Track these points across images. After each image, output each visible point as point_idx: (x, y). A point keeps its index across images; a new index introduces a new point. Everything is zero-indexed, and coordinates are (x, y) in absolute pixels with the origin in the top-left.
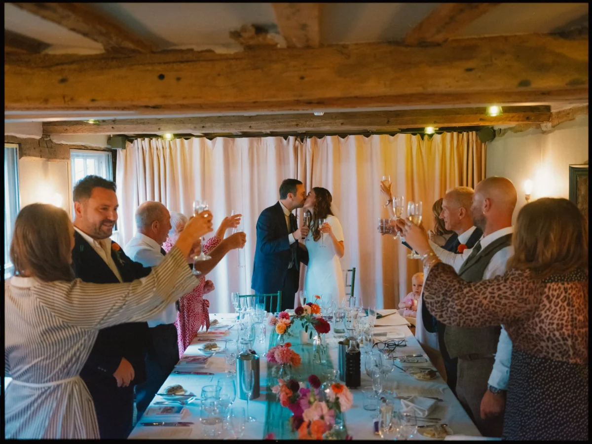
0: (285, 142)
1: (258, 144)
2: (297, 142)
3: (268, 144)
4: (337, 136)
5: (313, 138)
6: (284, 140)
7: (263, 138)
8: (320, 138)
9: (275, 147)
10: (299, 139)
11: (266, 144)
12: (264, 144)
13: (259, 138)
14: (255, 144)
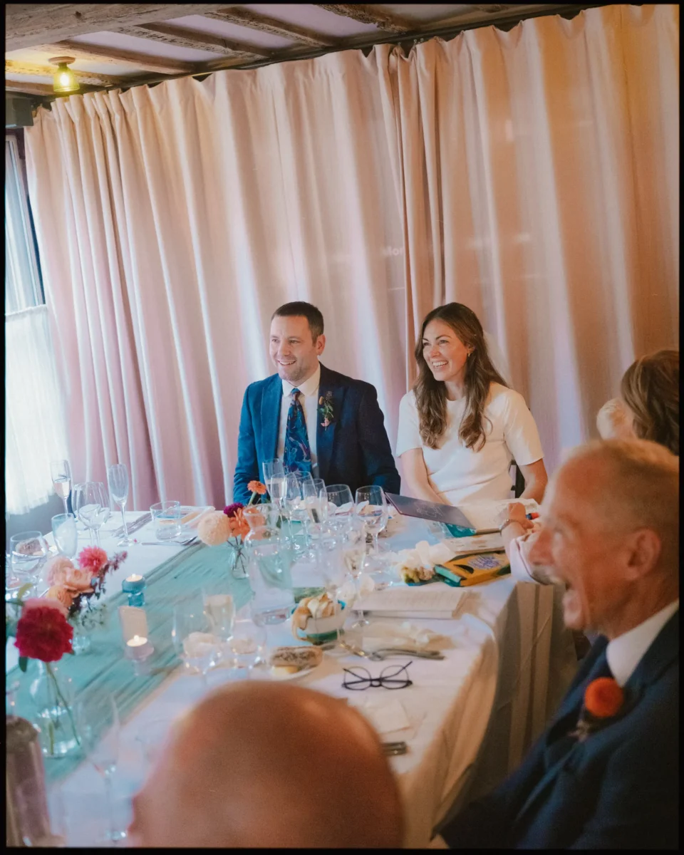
0: (366, 61)
1: (306, 75)
2: (392, 58)
3: (329, 72)
4: (491, 28)
5: (432, 41)
6: (363, 56)
7: (317, 60)
8: (447, 41)
9: (343, 77)
10: (398, 50)
11: (326, 72)
12: (320, 73)
13: (309, 61)
14: (299, 75)
